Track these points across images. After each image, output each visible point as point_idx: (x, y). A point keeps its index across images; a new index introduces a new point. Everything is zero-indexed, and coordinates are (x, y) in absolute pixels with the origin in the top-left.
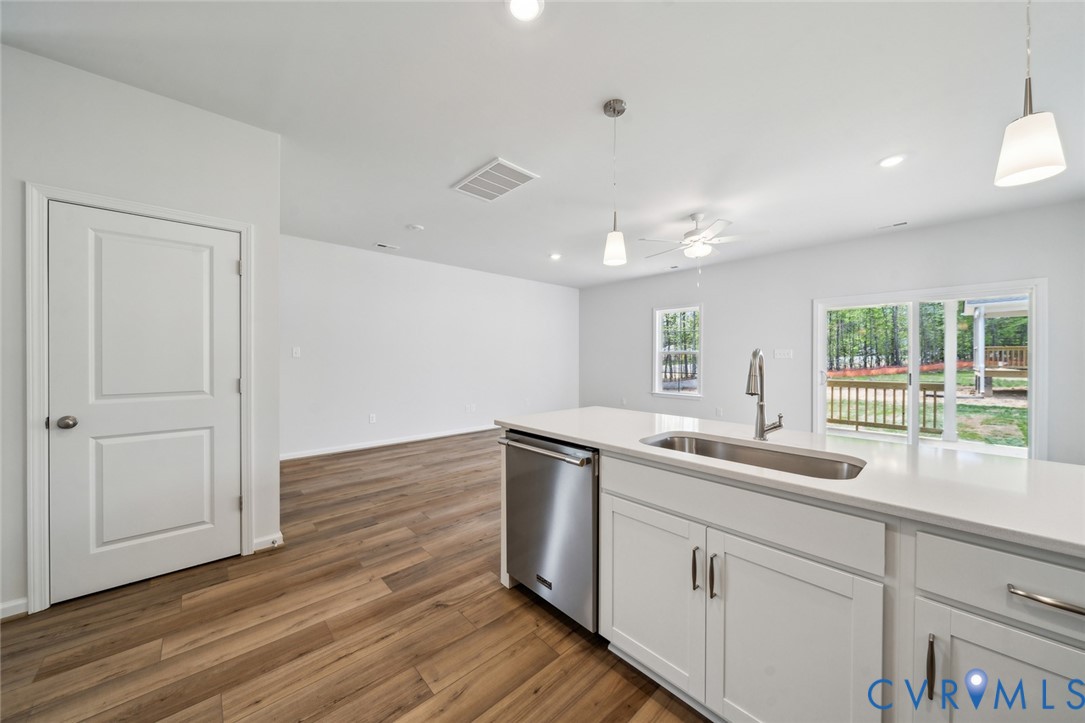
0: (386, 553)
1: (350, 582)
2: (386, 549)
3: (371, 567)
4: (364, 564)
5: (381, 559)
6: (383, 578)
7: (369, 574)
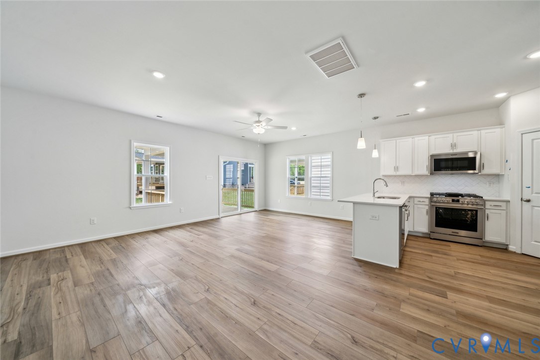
0: (433, 307)
1: (469, 309)
2: (430, 309)
3: (451, 308)
4: (454, 312)
5: (439, 306)
6: (447, 298)
7: (454, 305)
